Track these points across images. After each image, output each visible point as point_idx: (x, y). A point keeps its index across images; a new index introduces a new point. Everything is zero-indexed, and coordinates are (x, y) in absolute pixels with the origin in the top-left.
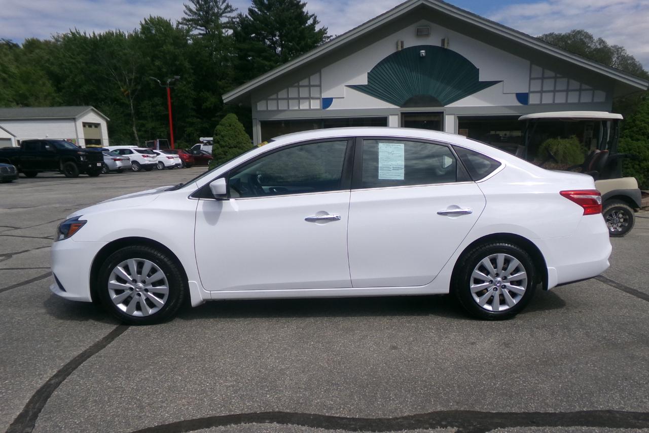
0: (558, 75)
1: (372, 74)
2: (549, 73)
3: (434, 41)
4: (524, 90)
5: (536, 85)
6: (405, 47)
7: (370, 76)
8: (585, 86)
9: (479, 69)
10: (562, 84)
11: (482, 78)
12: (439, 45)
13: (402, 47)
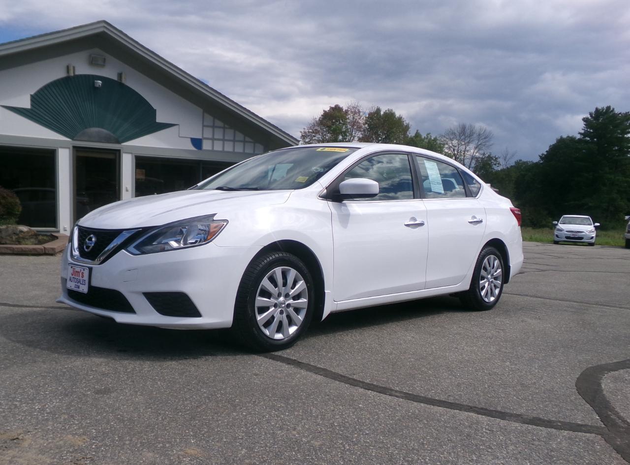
0: (226, 126)
1: (36, 97)
2: (219, 123)
3: (109, 73)
4: (198, 136)
5: (208, 133)
6: (77, 73)
7: (33, 98)
8: (247, 139)
9: (156, 110)
10: (230, 134)
11: (160, 119)
12: (115, 78)
13: (74, 72)
